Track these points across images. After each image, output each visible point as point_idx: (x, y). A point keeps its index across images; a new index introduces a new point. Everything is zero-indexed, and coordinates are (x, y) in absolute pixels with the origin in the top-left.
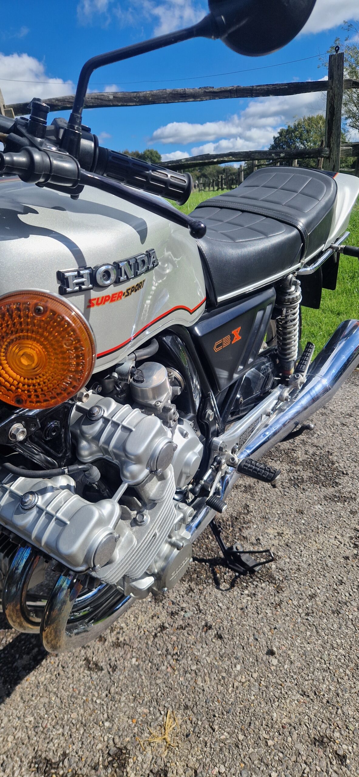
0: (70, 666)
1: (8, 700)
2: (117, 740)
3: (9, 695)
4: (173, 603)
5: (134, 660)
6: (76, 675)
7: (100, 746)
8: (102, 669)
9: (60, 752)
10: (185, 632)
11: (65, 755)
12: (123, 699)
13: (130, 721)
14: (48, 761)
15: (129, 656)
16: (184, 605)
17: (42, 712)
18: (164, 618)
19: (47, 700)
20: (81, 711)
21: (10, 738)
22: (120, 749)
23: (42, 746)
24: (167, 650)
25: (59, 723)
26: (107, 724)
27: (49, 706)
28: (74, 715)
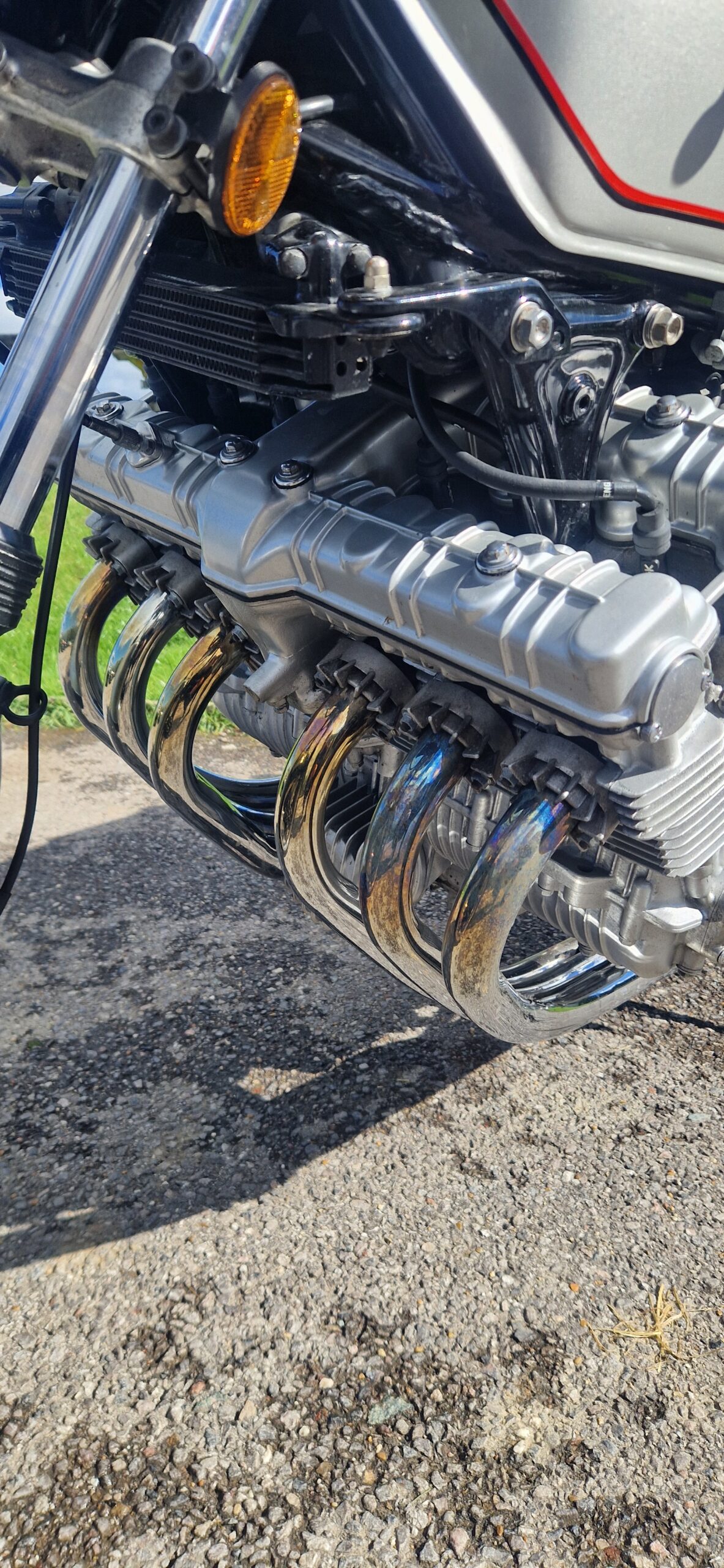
0: (420, 1157)
1: (279, 1189)
2: (532, 1314)
3: (282, 1180)
4: (659, 1090)
5: (569, 1176)
6: (433, 1174)
7: (491, 1318)
8: (492, 1177)
9: (396, 1309)
10: (694, 1147)
11: (407, 1316)
12: (545, 1240)
13: (564, 1286)
14: (367, 1321)
15: (557, 1164)
16: (687, 1099)
17: (356, 1226)
18: (637, 1111)
19: (366, 1207)
20: (446, 1243)
21: (283, 1259)
22: (542, 1335)
23: (355, 1288)
24: (650, 1172)
25: (391, 1252)
26: (508, 1280)
27: (370, 1220)
28: (430, 1247)
